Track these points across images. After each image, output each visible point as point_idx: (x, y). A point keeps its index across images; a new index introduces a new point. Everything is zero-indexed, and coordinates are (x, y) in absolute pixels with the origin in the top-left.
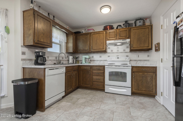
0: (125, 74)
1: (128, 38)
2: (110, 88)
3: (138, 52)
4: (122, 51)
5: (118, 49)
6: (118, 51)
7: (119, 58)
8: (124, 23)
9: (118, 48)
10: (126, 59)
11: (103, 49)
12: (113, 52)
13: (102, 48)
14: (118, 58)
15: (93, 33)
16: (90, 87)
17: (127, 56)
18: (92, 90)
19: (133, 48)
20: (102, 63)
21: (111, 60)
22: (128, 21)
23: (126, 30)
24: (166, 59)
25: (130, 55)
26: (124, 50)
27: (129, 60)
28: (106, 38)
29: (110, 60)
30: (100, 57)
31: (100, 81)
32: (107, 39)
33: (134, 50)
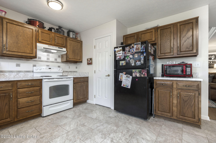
0: (67, 86)
1: (64, 47)
2: (51, 109)
3: (73, 63)
4: (53, 60)
5: (48, 57)
6: (48, 59)
7: (51, 69)
8: (58, 28)
9: (48, 55)
10: (59, 70)
11: (32, 54)
12: (42, 59)
13: (28, 52)
14: (49, 68)
15: (7, 21)
16: (12, 122)
17: (59, 67)
18: (12, 125)
19: (69, 58)
20: (22, 76)
21: (41, 71)
22: (62, 27)
23: (62, 37)
24: (99, 71)
25: (63, 65)
26: (56, 60)
27: (63, 72)
28: (36, 39)
29: (38, 71)
30: (18, 65)
31: (34, 103)
32: (37, 41)
33: (70, 61)
